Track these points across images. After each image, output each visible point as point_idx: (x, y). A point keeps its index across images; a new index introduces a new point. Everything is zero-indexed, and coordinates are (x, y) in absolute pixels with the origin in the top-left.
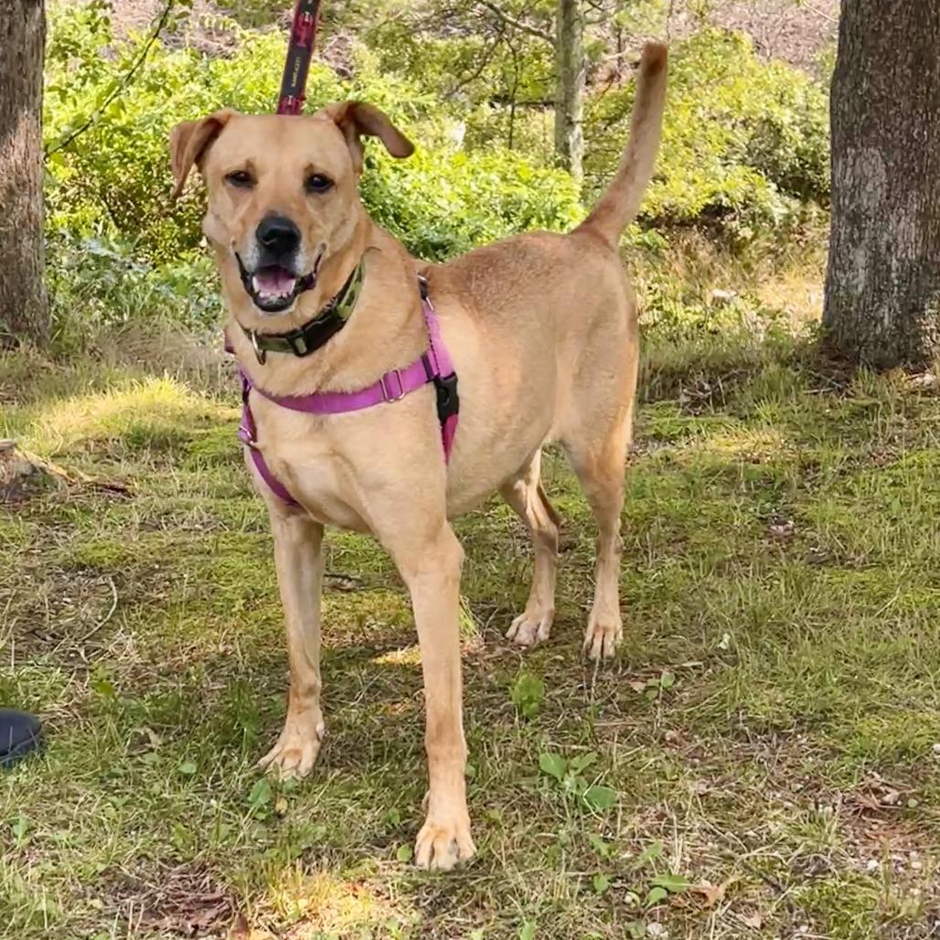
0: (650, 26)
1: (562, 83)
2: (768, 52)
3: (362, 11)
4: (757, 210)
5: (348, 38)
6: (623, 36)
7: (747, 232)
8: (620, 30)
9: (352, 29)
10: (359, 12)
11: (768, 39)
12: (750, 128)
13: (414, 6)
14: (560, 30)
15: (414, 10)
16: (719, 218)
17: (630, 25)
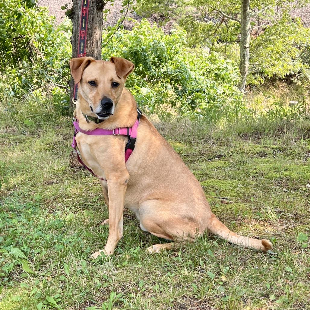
0: (269, 17)
1: (242, 35)
2: (307, 25)
3: (177, 14)
4: (303, 76)
5: (173, 22)
6: (260, 20)
7: (300, 83)
8: (259, 19)
9: (174, 19)
10: (176, 14)
11: (307, 21)
12: (301, 49)
13: (193, 12)
14: (242, 18)
15: (193, 13)
16: (291, 78)
17: (262, 17)
